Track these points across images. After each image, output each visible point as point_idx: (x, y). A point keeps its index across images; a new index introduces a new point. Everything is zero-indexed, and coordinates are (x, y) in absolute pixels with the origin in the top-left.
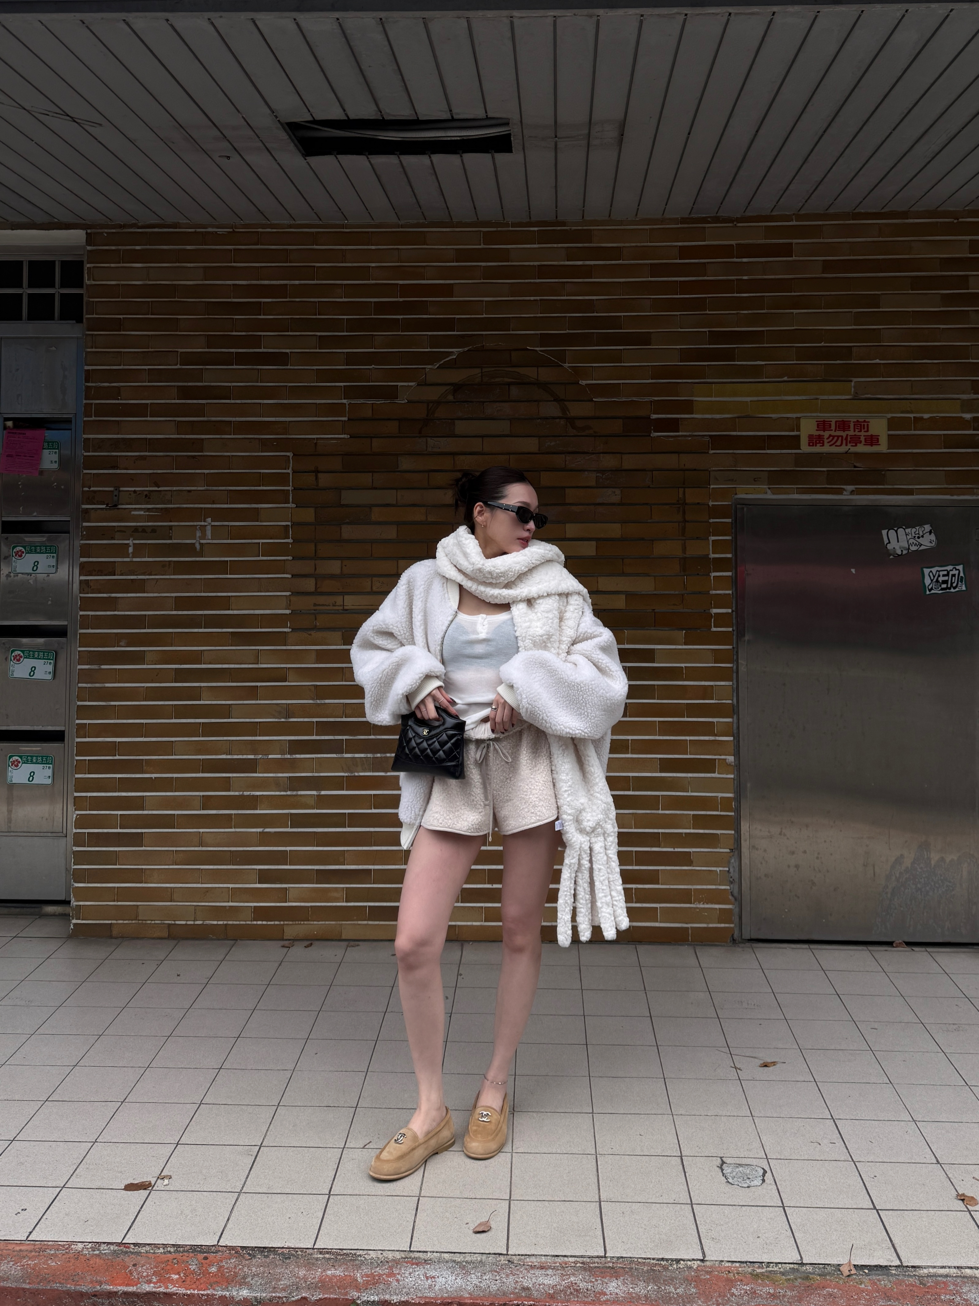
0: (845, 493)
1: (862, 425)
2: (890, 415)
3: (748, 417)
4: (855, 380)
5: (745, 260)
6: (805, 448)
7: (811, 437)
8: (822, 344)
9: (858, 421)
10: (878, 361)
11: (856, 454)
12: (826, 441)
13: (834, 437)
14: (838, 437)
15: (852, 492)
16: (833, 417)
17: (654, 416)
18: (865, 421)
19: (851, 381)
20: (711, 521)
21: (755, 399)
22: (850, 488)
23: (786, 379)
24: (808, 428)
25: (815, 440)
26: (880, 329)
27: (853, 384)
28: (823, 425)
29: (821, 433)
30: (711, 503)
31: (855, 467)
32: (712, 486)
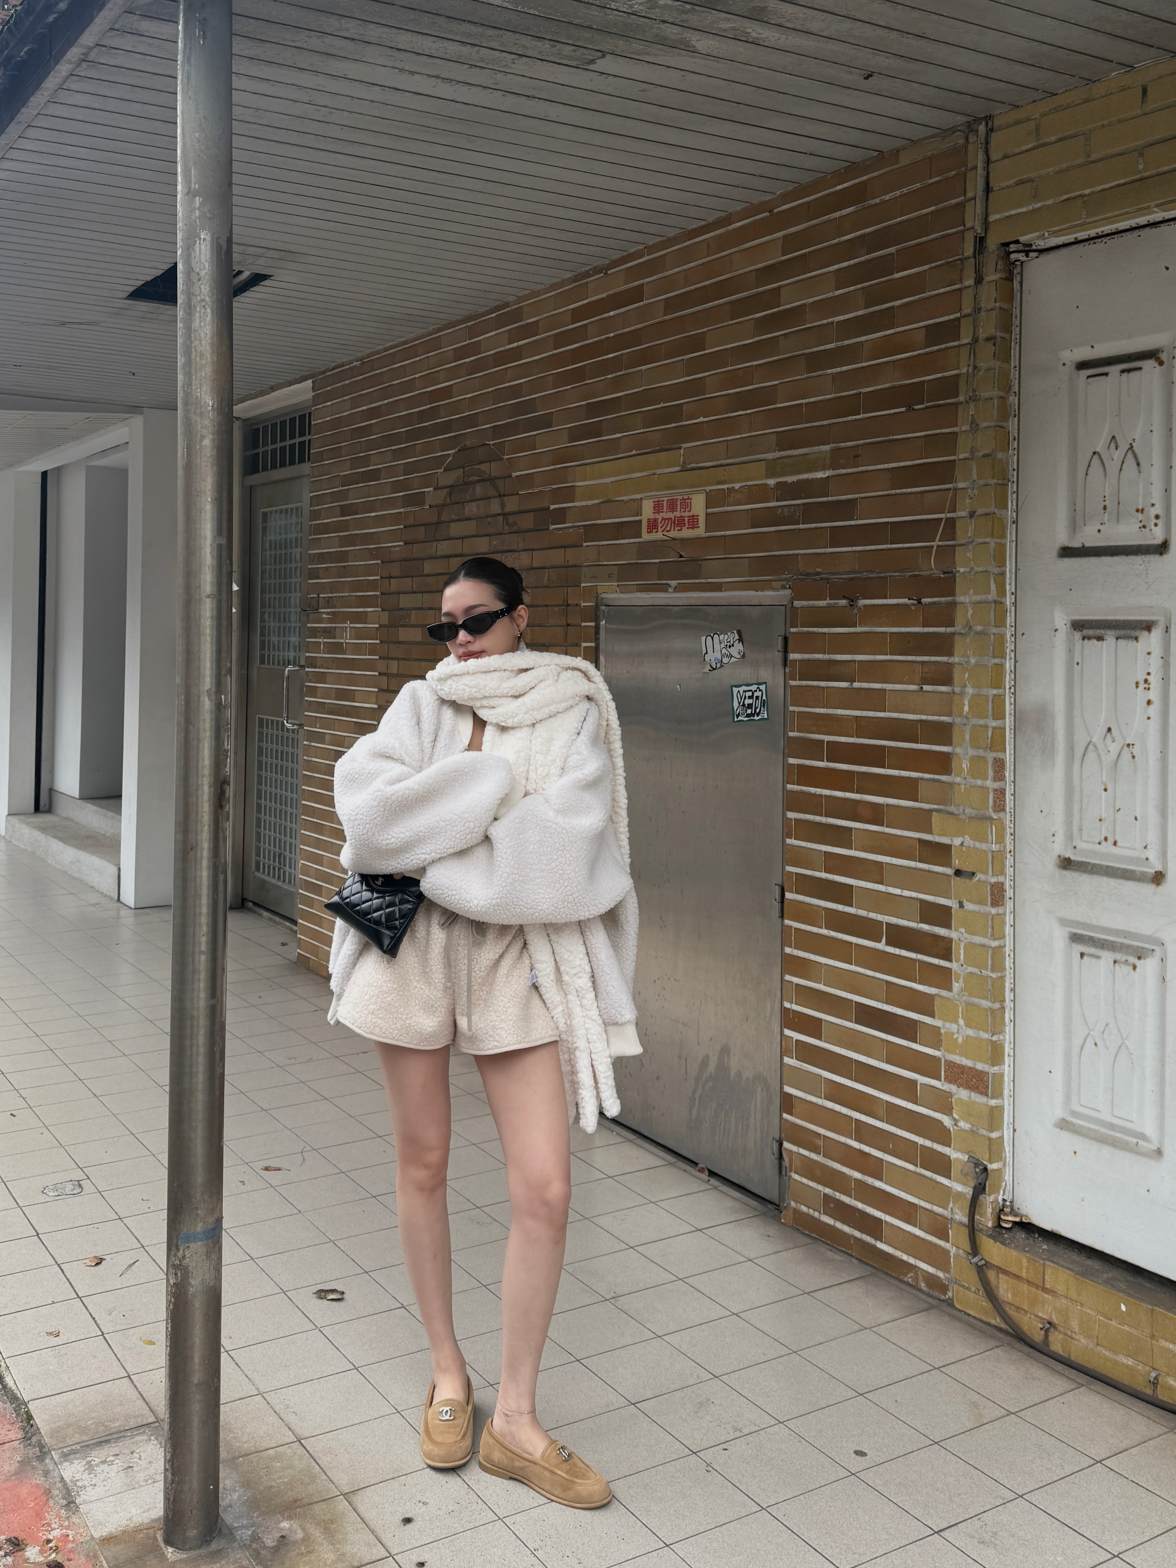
0: (670, 590)
1: (686, 504)
2: (708, 488)
3: (609, 501)
4: (684, 446)
5: (612, 314)
6: (646, 537)
7: (649, 520)
8: (662, 405)
9: (684, 499)
10: (701, 419)
11: (683, 540)
12: (660, 525)
13: (666, 519)
14: (669, 519)
15: (676, 589)
16: (665, 496)
17: (552, 507)
18: (688, 499)
19: (680, 448)
20: (583, 624)
21: (613, 479)
22: (674, 583)
23: (634, 452)
24: (648, 511)
25: (653, 525)
26: (705, 377)
27: (682, 451)
28: (658, 507)
29: (657, 516)
30: (583, 604)
31: (681, 556)
32: (583, 585)
